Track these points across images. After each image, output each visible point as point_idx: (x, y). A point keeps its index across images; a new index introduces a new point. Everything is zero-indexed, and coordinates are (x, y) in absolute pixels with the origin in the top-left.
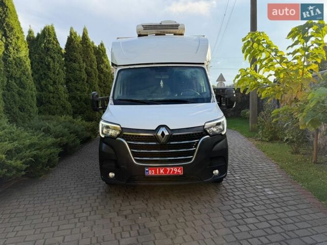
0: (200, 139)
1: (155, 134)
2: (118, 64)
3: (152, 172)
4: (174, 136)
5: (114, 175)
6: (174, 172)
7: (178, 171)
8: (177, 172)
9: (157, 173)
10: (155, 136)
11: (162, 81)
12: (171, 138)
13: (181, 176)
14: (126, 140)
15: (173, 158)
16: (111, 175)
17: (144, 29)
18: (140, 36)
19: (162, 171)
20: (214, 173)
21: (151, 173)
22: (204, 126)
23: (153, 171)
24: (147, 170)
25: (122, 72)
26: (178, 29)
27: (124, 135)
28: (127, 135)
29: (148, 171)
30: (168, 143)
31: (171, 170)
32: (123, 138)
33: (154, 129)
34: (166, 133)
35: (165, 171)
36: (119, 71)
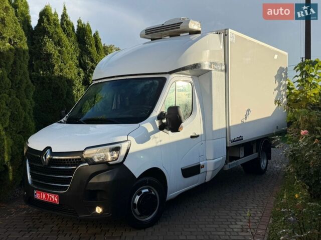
0: (77, 166)
4: (54, 159)
6: (52, 199)
7: (54, 198)
9: (40, 198)
12: (52, 161)
13: (57, 205)
17: (146, 34)
19: (44, 196)
21: (39, 195)
22: (83, 152)
24: (36, 192)
26: (179, 28)
29: (36, 194)
30: (49, 167)
31: (50, 197)
33: (42, 150)
34: (48, 156)
35: (46, 196)
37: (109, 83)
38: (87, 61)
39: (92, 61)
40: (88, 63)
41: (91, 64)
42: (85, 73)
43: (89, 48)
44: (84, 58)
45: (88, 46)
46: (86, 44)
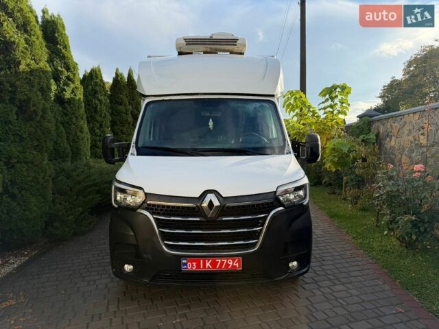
0: (269, 213)
1: (199, 204)
2: (147, 94)
3: (192, 265)
4: (228, 207)
5: (132, 267)
6: (227, 265)
7: (235, 264)
8: (233, 266)
9: (200, 268)
10: (197, 207)
11: (211, 120)
12: (224, 211)
13: (238, 272)
14: (152, 214)
15: (226, 243)
16: (128, 268)
17: (187, 45)
18: (180, 54)
19: (208, 264)
20: (290, 265)
21: (190, 266)
22: (275, 192)
23: (195, 264)
24: (185, 261)
25: (152, 106)
26: (236, 45)
27: (149, 205)
28: (154, 205)
29: (186, 264)
30: (219, 219)
31: (222, 263)
32: (146, 209)
33: (198, 196)
34: (216, 203)
35: (214, 264)
36: (148, 104)
37: (192, 102)
38: (60, 68)
39: (68, 69)
40: (61, 72)
41: (66, 73)
42: (58, 86)
43: (63, 51)
44: (55, 63)
45: (61, 47)
46: (57, 44)
